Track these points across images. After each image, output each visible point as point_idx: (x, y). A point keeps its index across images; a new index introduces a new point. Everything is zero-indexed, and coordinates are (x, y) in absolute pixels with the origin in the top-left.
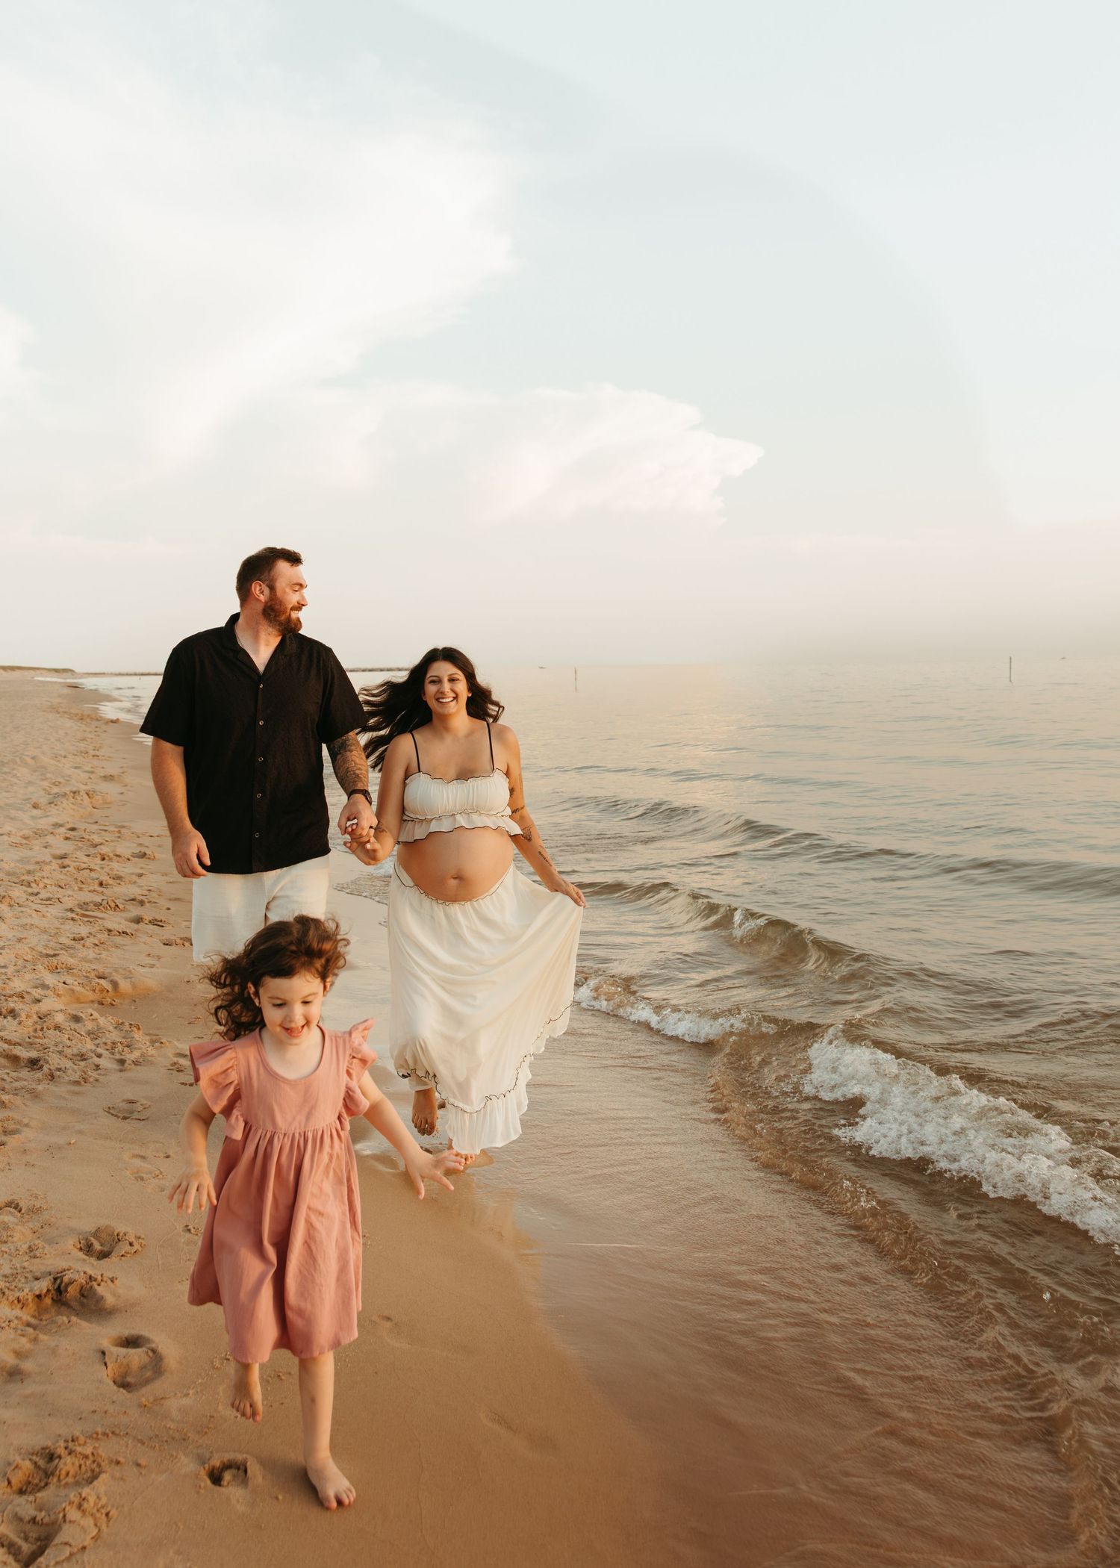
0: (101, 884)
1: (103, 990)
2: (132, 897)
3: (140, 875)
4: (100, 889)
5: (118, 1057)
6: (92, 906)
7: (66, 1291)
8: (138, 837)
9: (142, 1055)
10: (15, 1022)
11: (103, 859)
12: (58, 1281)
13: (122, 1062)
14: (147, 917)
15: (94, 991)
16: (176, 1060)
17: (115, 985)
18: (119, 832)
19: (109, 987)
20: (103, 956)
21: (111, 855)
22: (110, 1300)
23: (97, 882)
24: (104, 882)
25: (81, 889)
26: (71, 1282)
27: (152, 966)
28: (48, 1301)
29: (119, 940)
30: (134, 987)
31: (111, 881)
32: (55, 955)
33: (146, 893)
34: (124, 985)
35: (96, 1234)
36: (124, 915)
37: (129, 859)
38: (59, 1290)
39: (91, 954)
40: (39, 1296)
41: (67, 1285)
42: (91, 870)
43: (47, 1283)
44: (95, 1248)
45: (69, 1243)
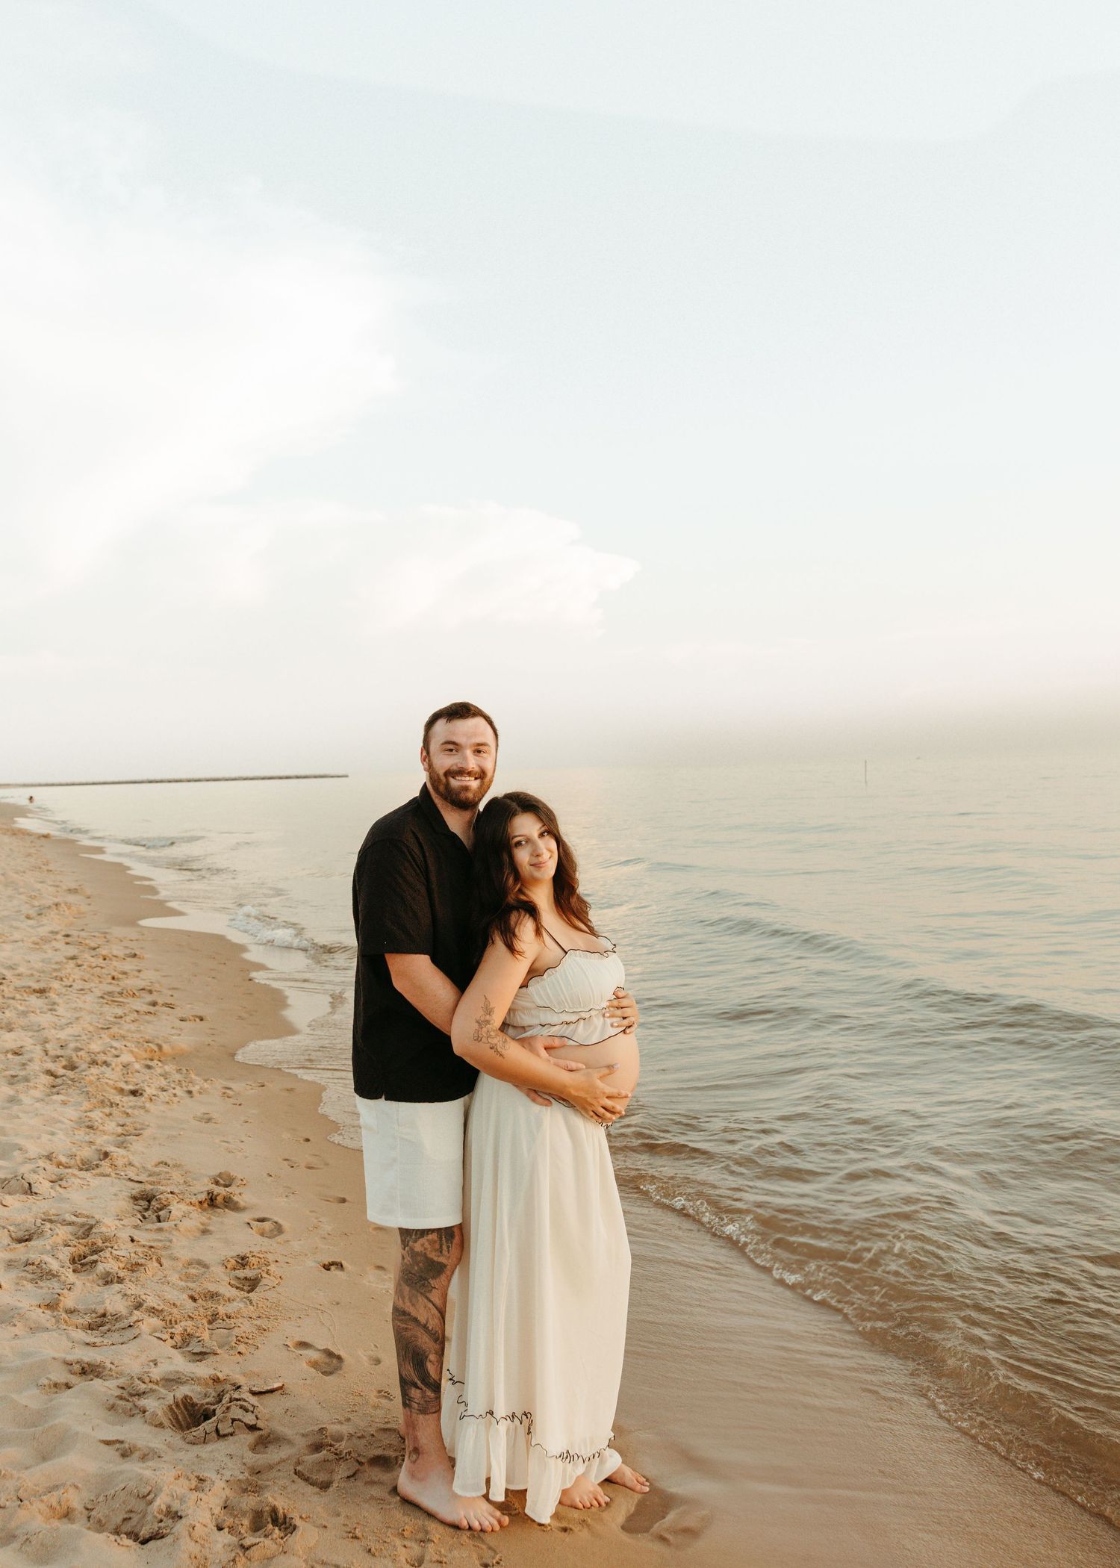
0: (113, 978)
1: (152, 1051)
2: (141, 987)
3: (139, 971)
4: (113, 982)
5: (185, 1089)
6: (117, 995)
7: (216, 1199)
8: (121, 941)
9: (201, 1088)
10: (110, 1069)
11: (105, 959)
12: (211, 1194)
13: (190, 1092)
14: (160, 1001)
15: (146, 1051)
16: (224, 1091)
17: (160, 1047)
18: (105, 937)
19: (155, 1048)
20: (142, 1028)
21: (110, 956)
22: (242, 1204)
23: (110, 976)
24: (116, 977)
25: (100, 982)
26: (218, 1195)
27: (179, 1035)
28: (206, 1205)
29: (147, 1017)
30: (173, 1048)
31: (120, 976)
32: (108, 1028)
33: (150, 984)
34: (166, 1048)
35: (220, 1175)
36: (142, 1000)
37: (124, 959)
38: (211, 1199)
39: (133, 1027)
40: (200, 1202)
41: (217, 1196)
42: (102, 968)
43: (203, 1197)
44: (222, 1182)
45: (206, 1180)
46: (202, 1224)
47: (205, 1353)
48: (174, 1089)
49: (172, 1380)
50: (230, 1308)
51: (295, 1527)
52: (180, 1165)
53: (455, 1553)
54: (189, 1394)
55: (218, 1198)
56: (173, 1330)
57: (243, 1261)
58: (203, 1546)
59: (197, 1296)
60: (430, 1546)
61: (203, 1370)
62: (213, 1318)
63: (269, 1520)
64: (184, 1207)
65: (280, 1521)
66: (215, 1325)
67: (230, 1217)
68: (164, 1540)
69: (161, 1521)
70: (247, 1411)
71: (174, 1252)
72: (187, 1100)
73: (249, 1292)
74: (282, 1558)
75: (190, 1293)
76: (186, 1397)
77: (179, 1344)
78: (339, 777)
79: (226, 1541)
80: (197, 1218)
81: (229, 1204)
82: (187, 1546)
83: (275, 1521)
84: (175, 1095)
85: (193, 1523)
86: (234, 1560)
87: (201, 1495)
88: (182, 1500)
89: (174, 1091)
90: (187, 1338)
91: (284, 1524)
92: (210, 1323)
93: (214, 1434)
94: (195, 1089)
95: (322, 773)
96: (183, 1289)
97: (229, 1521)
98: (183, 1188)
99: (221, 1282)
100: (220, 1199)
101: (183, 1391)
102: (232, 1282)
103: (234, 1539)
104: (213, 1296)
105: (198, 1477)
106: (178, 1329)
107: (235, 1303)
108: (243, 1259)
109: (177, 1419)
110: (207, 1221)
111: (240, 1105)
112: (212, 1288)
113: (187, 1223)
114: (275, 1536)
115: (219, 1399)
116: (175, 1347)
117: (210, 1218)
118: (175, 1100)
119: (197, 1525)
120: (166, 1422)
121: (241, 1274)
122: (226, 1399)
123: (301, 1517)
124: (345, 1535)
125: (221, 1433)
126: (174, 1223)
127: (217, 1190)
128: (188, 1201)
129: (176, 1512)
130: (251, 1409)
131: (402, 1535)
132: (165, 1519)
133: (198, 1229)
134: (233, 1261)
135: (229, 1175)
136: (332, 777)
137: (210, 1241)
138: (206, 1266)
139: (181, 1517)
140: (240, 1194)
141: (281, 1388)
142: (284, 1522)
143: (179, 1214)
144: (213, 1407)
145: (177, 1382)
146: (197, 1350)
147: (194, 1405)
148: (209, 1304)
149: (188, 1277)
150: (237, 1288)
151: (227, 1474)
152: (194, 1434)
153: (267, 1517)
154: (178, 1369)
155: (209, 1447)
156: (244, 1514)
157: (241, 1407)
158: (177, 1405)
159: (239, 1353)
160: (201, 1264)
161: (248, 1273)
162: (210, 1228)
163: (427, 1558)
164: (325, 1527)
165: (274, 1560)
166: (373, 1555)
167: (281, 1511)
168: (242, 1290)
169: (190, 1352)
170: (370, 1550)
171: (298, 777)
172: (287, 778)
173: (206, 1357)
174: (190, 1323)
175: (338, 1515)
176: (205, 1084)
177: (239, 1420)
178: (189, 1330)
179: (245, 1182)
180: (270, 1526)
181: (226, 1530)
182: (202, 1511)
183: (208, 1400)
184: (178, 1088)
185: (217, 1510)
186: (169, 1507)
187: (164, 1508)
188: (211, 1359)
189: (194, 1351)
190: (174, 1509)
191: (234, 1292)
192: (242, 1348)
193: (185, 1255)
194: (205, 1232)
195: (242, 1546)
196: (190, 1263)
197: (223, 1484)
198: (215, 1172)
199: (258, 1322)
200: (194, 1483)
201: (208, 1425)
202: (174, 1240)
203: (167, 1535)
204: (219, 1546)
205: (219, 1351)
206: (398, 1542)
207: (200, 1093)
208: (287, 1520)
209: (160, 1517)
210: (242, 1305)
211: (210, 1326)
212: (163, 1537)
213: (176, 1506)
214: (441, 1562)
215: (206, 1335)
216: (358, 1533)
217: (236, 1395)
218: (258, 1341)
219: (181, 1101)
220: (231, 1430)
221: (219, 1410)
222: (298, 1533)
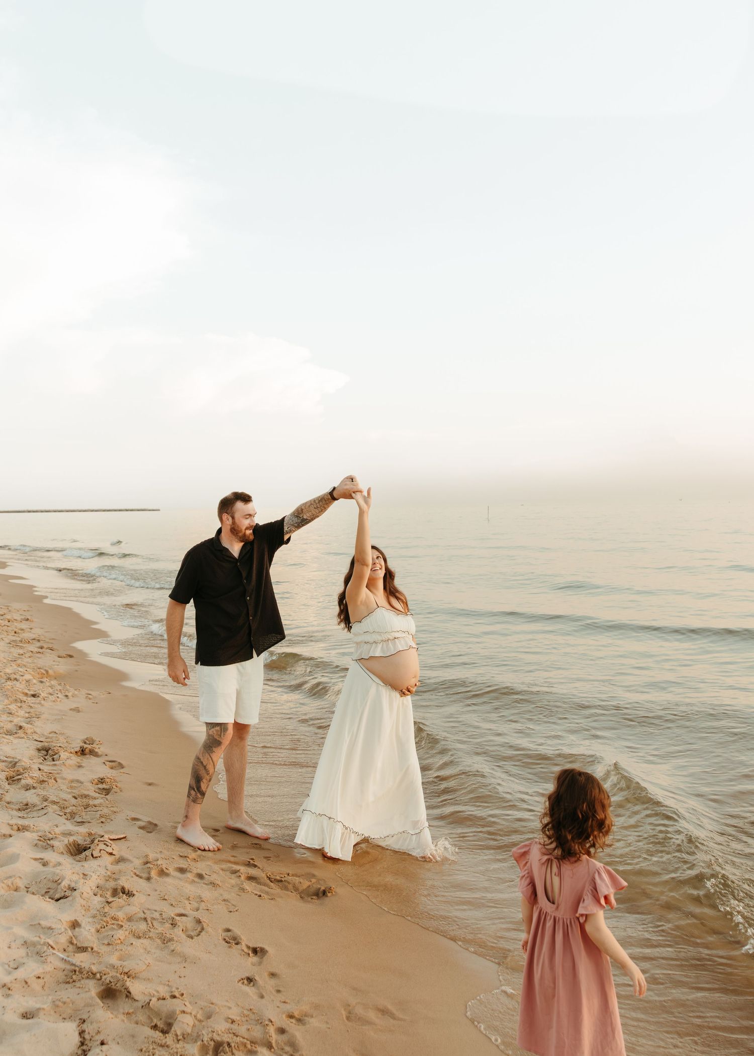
0: (15, 633)
1: (42, 674)
2: (33, 638)
3: (31, 629)
4: (15, 634)
5: (64, 694)
6: (18, 642)
8: (18, 611)
10: (18, 682)
11: (9, 622)
12: (82, 748)
13: (67, 696)
14: (45, 646)
15: (39, 674)
16: (86, 696)
17: (47, 672)
18: (8, 609)
19: (44, 672)
20: (35, 661)
21: (13, 620)
22: (100, 753)
23: (13, 631)
24: (17, 632)
25: (8, 635)
26: (87, 748)
27: (58, 665)
28: (79, 754)
29: (38, 655)
30: (55, 672)
31: (20, 631)
32: (15, 661)
33: (38, 636)
34: (51, 672)
35: (87, 739)
36: (34, 645)
37: (21, 622)
38: (82, 751)
39: (29, 660)
40: (76, 752)
41: (85, 749)
42: (8, 626)
43: (78, 749)
44: (88, 742)
45: (79, 741)
46: (78, 763)
47: (84, 822)
48: (57, 694)
49: (67, 834)
50: (96, 802)
51: (134, 895)
52: (63, 734)
53: (215, 907)
54: (76, 840)
55: (86, 750)
56: (66, 811)
57: (102, 781)
58: (87, 901)
59: (77, 797)
60: (203, 903)
61: (83, 830)
62: (87, 806)
63: (121, 892)
64: (67, 754)
65: (126, 893)
66: (88, 809)
67: (93, 760)
68: (68, 899)
69: (65, 892)
70: (108, 846)
71: (63, 775)
72: (65, 700)
73: (105, 795)
74: (128, 907)
75: (74, 795)
76: (74, 841)
77: (69, 818)
78: (153, 510)
79: (99, 900)
80: (75, 759)
81: (92, 753)
82: (79, 901)
83: (124, 893)
84: (58, 697)
85: (83, 891)
86: (103, 907)
87: (85, 881)
88: (76, 882)
89: (58, 695)
90: (73, 815)
91: (130, 894)
92: (85, 809)
93: (91, 856)
94: (70, 694)
95: (143, 508)
96: (69, 793)
97: (100, 892)
98: (66, 745)
99: (91, 790)
100: (87, 751)
101: (71, 839)
102: (96, 790)
103: (104, 899)
104: (86, 796)
105: (83, 874)
106: (68, 811)
107: (98, 800)
108: (102, 779)
109: (70, 851)
110: (81, 761)
111: (97, 703)
112: (86, 793)
113: (69, 762)
114: (124, 898)
115: (93, 841)
116: (67, 819)
117: (82, 760)
118: (59, 700)
119: (84, 892)
120: (65, 853)
121: (101, 786)
122: (96, 841)
123: (137, 891)
124: (160, 898)
125: (94, 856)
126: (62, 762)
127: (85, 746)
128: (69, 751)
129: (73, 888)
130: (110, 845)
131: (188, 899)
132: (67, 891)
133: (76, 765)
134: (96, 780)
135: (92, 739)
136: (150, 510)
137: (81, 771)
138: (81, 783)
139: (75, 890)
140: (99, 748)
141: (125, 838)
142: (128, 893)
143: (65, 757)
144: (89, 846)
145: (69, 835)
146: (80, 820)
147: (79, 845)
148: (84, 800)
149: (71, 787)
150: (99, 793)
151: (98, 874)
152: (80, 857)
153: (119, 890)
154: (69, 828)
155: (88, 862)
156: (108, 890)
157: (105, 844)
158: (70, 845)
159: (102, 822)
160: (78, 781)
161: (104, 786)
162: (83, 765)
163: (201, 908)
164: (149, 895)
165: (124, 908)
166: (174, 906)
167: (127, 889)
168: (102, 794)
169: (75, 821)
170: (172, 904)
171: (127, 510)
172: (120, 510)
173: (84, 823)
174: (74, 808)
175: (156, 891)
176: (75, 692)
177: (104, 850)
178: (74, 811)
179: (101, 743)
180: (121, 894)
181: (99, 896)
182: (87, 888)
183: (86, 843)
184: (59, 693)
185: (94, 888)
186: (69, 885)
187: (67, 885)
188: (87, 825)
189: (78, 821)
190: (72, 886)
191: (97, 795)
192: (103, 820)
193: (70, 777)
194: (80, 767)
195: (107, 902)
196: (72, 781)
197: (96, 877)
198: (84, 737)
199: (112, 809)
200: (82, 876)
201: (88, 853)
202: (63, 770)
203: (69, 896)
204: (96, 902)
205: (91, 821)
206: (187, 902)
207: (73, 696)
208: (130, 892)
209: (65, 890)
210: (102, 801)
211: (85, 810)
212: (66, 898)
213: (73, 885)
214: (208, 910)
215: (84, 814)
216: (166, 897)
217: (102, 839)
218: (113, 817)
219: (62, 701)
220: (99, 855)
221: (92, 846)
222: (135, 898)
